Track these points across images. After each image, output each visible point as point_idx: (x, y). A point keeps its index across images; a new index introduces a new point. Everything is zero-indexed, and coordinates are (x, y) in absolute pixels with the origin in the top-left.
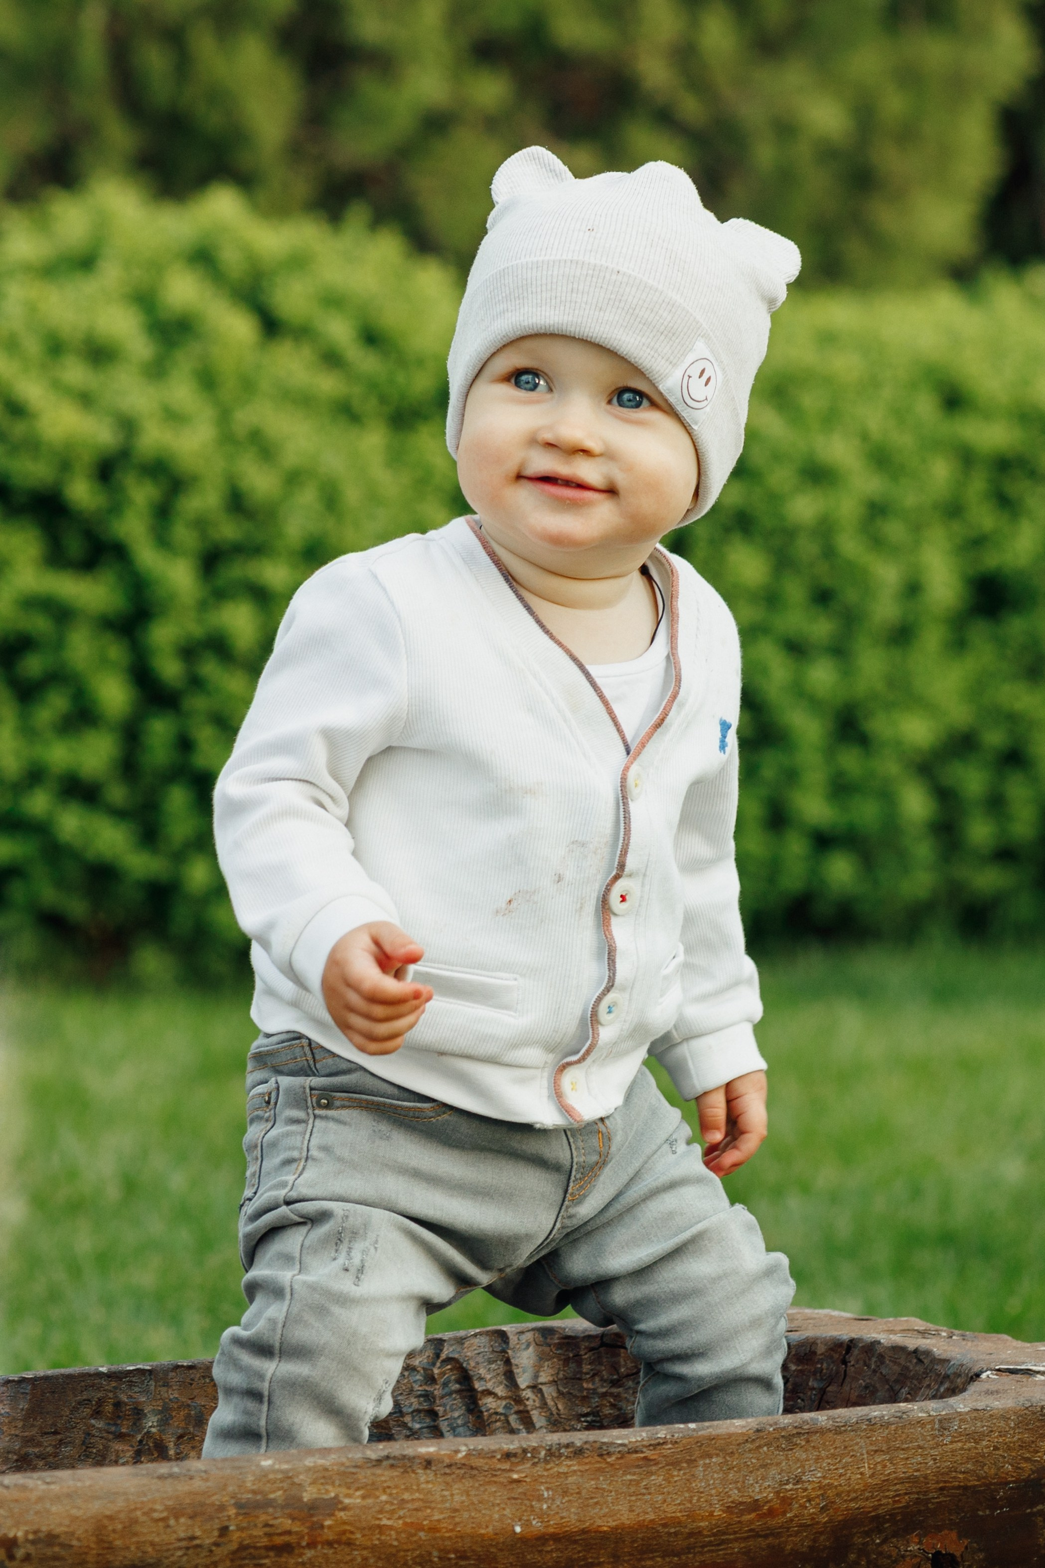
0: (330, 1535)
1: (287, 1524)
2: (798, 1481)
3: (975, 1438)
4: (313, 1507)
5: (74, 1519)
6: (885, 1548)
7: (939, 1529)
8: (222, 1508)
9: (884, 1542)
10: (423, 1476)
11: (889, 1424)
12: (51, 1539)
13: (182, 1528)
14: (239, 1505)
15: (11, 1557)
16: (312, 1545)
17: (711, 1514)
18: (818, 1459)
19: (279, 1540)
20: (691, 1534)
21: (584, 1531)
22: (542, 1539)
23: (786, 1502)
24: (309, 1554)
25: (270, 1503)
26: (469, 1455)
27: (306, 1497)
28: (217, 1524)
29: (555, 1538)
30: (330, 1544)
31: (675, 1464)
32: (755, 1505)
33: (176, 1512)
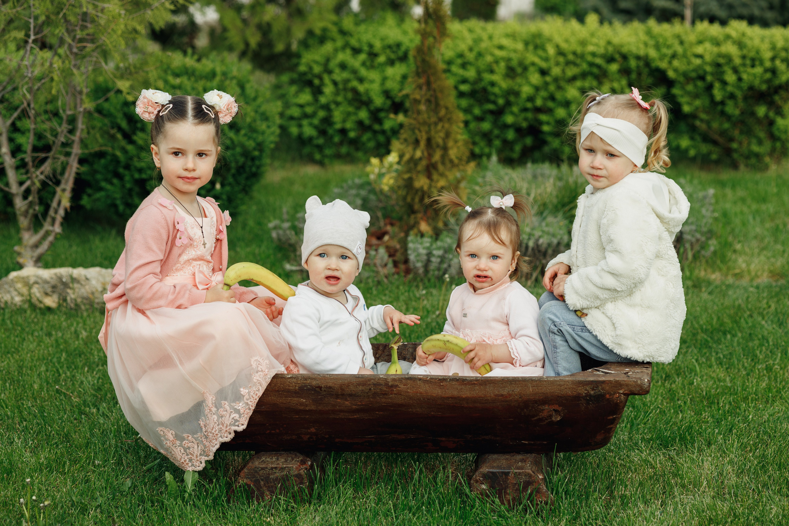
0: (395, 392)
1: (385, 389)
2: (513, 391)
3: (560, 385)
4: (392, 386)
5: (335, 384)
6: (540, 407)
7: (553, 404)
8: (369, 385)
9: (538, 406)
10: (418, 382)
11: (537, 381)
12: (330, 387)
13: (361, 388)
14: (374, 385)
15: (321, 390)
16: (392, 394)
17: (490, 396)
18: (518, 387)
19: (383, 392)
20: (486, 400)
21: (458, 397)
22: (448, 398)
23: (510, 395)
24: (391, 396)
25: (381, 385)
26: (430, 378)
27: (390, 384)
28: (368, 388)
29: (451, 398)
30: (396, 394)
31: (481, 385)
32: (502, 395)
33: (359, 385)
